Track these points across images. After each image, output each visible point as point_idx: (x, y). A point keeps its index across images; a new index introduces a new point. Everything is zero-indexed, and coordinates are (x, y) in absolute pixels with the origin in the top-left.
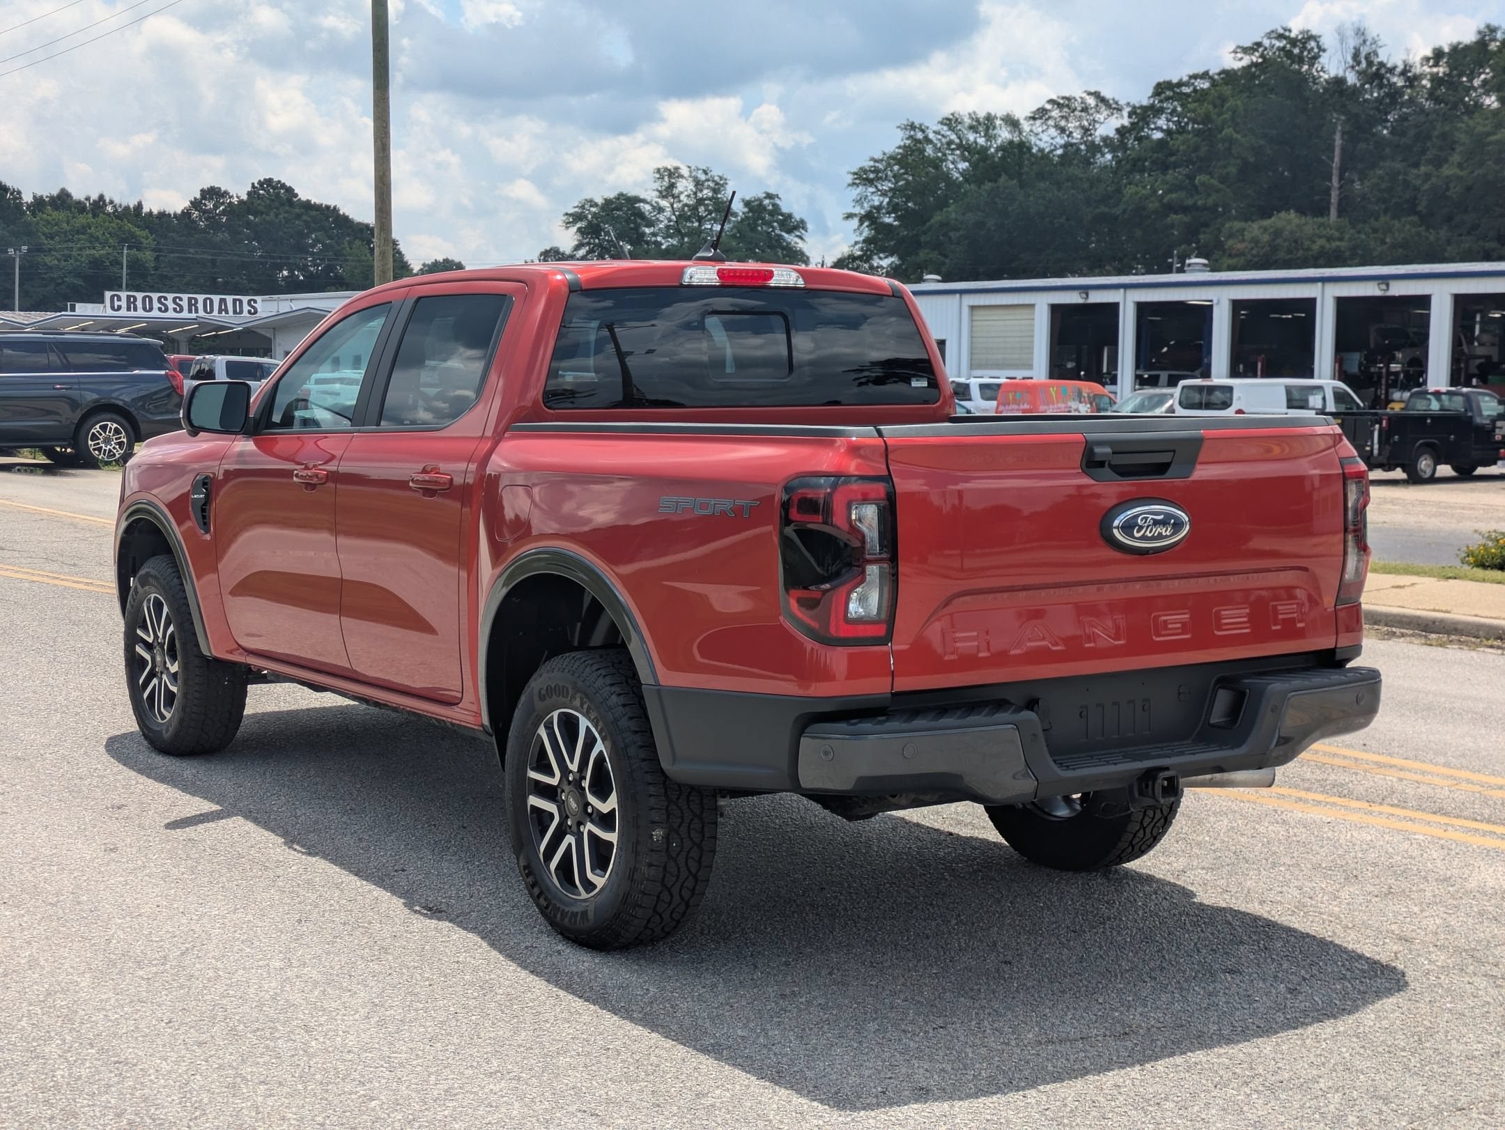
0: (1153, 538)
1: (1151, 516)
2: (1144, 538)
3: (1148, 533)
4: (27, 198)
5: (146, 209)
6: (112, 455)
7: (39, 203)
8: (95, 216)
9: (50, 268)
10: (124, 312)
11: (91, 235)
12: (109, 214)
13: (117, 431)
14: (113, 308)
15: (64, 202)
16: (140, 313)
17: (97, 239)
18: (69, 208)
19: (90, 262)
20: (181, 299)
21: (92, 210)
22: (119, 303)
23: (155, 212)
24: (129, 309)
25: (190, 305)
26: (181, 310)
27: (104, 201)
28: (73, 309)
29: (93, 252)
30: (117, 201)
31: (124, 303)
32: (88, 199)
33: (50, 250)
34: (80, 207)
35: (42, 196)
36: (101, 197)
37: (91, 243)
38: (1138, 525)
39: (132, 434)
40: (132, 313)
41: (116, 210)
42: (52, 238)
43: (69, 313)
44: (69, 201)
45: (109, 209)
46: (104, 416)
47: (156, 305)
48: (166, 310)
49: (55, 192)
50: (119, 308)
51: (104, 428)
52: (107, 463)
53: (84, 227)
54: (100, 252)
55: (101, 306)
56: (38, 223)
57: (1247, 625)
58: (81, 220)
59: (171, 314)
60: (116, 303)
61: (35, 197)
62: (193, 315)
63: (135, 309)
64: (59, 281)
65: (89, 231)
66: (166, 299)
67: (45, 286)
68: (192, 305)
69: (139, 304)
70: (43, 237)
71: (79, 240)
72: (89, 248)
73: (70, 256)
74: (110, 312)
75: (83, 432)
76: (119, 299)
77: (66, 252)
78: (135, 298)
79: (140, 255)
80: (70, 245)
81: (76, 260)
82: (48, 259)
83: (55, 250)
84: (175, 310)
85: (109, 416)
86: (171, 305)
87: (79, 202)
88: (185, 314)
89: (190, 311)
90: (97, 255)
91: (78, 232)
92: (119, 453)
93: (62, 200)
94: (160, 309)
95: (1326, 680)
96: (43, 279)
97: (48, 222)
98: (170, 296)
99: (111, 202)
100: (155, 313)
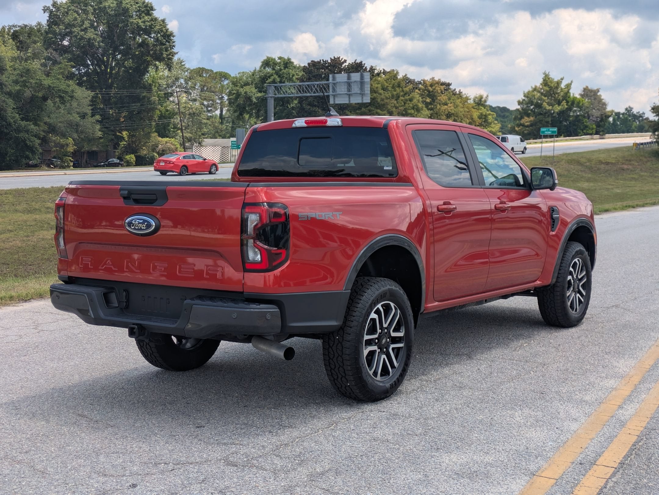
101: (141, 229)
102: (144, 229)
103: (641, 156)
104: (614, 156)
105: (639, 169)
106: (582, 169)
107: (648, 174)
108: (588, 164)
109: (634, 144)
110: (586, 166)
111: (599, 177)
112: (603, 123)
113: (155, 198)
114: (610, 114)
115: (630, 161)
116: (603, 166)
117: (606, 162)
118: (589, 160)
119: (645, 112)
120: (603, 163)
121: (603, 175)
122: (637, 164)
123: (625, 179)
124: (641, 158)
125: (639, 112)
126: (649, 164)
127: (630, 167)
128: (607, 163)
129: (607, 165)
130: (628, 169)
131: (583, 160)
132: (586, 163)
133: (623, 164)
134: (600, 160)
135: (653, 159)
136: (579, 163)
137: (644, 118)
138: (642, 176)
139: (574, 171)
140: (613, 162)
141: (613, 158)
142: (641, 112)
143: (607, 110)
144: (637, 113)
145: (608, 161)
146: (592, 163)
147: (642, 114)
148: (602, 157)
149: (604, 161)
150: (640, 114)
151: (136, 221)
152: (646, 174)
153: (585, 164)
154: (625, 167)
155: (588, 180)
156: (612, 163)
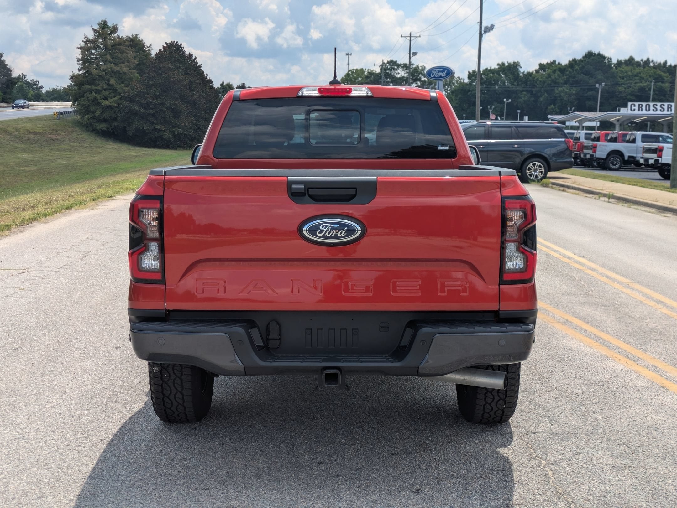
0: (331, 237)
1: (330, 225)
2: (324, 237)
3: (327, 234)
4: (614, 61)
5: (668, 64)
6: (536, 177)
7: (619, 63)
8: (644, 68)
9: (621, 92)
10: (636, 112)
11: (641, 77)
12: (650, 67)
13: (540, 166)
14: (631, 110)
15: (631, 62)
16: (644, 112)
17: (643, 78)
18: (633, 65)
19: (639, 89)
20: (664, 105)
21: (644, 65)
22: (634, 108)
23: (673, 65)
24: (639, 110)
25: (668, 108)
26: (664, 110)
27: (649, 61)
28: (619, 111)
29: (641, 84)
30: (655, 61)
31: (637, 108)
32: (642, 60)
33: (622, 84)
34: (638, 64)
35: (621, 60)
36: (648, 59)
37: (640, 80)
38: (319, 229)
39: (547, 168)
40: (640, 112)
41: (654, 65)
42: (623, 79)
43: (617, 113)
44: (633, 62)
45: (651, 64)
46: (534, 160)
47: (652, 108)
48: (657, 110)
49: (627, 58)
50: (634, 110)
51: (534, 165)
52: (534, 181)
53: (638, 74)
54: (644, 84)
55: (626, 109)
56: (617, 72)
57: (420, 291)
58: (637, 70)
59: (659, 112)
60: (633, 108)
61: (618, 61)
62: (669, 113)
63: (642, 110)
64: (625, 98)
65: (640, 75)
66: (657, 105)
67: (618, 100)
68: (669, 108)
69: (644, 108)
70: (619, 78)
71: (635, 79)
72: (639, 83)
73: (630, 87)
74: (630, 112)
75: (525, 166)
76: (635, 106)
77: (629, 85)
78: (642, 105)
79: (663, 85)
80: (631, 81)
81: (633, 88)
82: (620, 88)
83: (623, 84)
84: (661, 110)
85: (537, 159)
86: (658, 108)
87: (638, 62)
88: (666, 112)
89: (668, 111)
90: (642, 86)
91: (636, 76)
92: (540, 176)
93: (630, 61)
94: (653, 110)
95: (472, 329)
96: (618, 97)
97: (622, 71)
98: (659, 104)
99: (653, 61)
100: (651, 112)
101: (336, 237)
102: (341, 237)
103: (65, 125)
104: (40, 126)
105: (68, 139)
106: (12, 139)
107: (78, 145)
108: (16, 133)
109: (54, 113)
110: (15, 136)
111: (32, 148)
112: (9, 90)
113: (354, 193)
114: (16, 81)
115: (56, 130)
116: (31, 136)
117: (34, 132)
118: (17, 130)
119: (38, 80)
120: (31, 133)
121: (34, 145)
122: (64, 134)
123: (58, 150)
124: (66, 128)
125: (33, 80)
126: (74, 134)
127: (59, 137)
128: (36, 133)
129: (35, 134)
130: (57, 139)
131: (10, 129)
132: (14, 132)
133: (51, 134)
134: (27, 130)
135: (77, 129)
136: (6, 132)
137: (38, 86)
138: (73, 146)
139: (5, 141)
140: (41, 131)
141: (40, 127)
142: (35, 80)
143: (12, 76)
144: (31, 81)
145: (35, 130)
146: (20, 132)
147: (36, 82)
148: (29, 126)
149: (31, 131)
150: (34, 82)
151: (326, 226)
152: (75, 144)
153: (14, 134)
154: (54, 137)
155: (24, 151)
156: (40, 133)
